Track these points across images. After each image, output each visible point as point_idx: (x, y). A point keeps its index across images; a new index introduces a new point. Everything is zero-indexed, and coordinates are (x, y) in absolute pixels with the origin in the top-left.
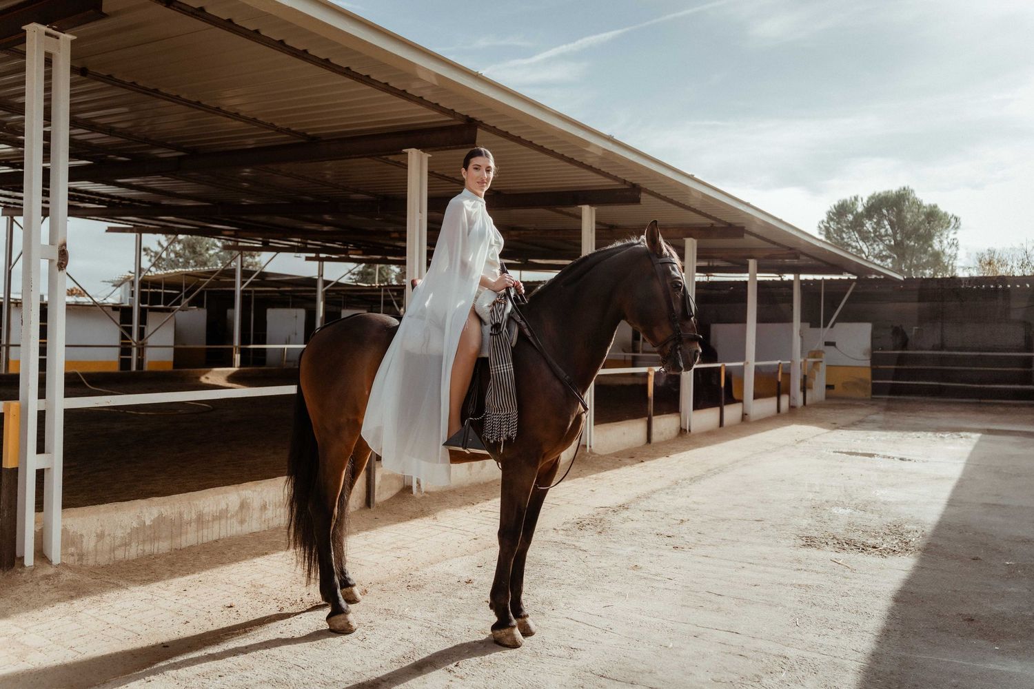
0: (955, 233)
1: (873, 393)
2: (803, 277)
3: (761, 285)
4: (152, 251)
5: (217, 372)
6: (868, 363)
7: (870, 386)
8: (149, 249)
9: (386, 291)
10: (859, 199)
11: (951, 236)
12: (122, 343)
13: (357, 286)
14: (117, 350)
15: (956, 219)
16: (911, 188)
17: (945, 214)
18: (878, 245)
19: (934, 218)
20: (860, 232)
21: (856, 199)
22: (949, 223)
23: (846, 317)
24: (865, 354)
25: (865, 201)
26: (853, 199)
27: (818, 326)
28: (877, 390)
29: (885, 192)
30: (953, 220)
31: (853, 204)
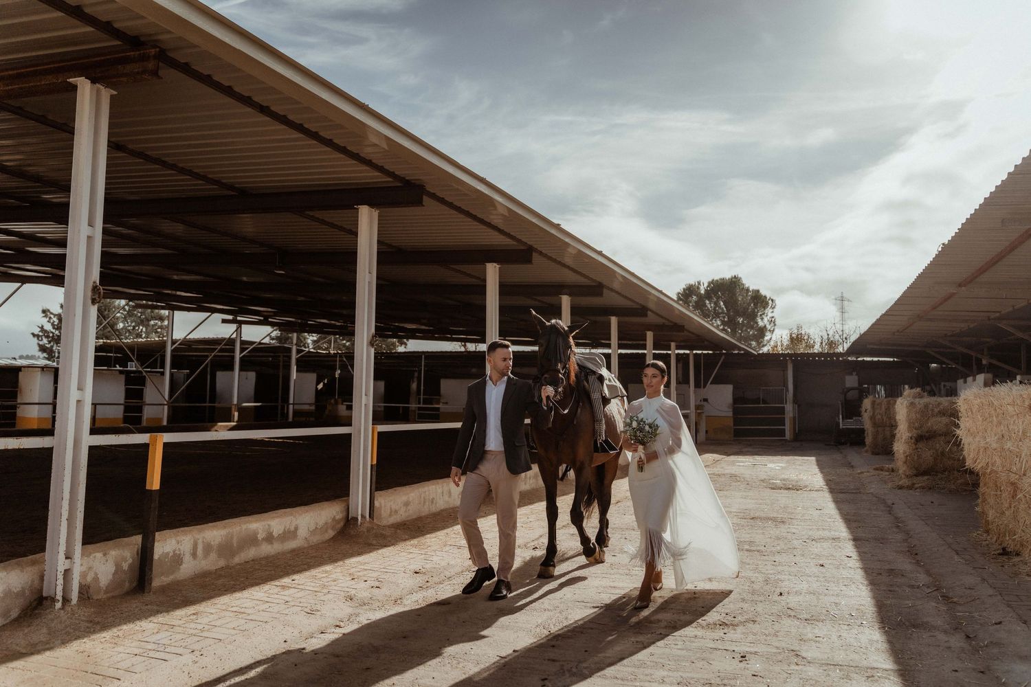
0: (773, 312)
1: (735, 436)
2: (694, 352)
3: (620, 356)
4: (52, 313)
5: (221, 426)
6: (731, 414)
7: (733, 430)
8: (49, 311)
9: (340, 357)
10: (701, 284)
11: (770, 315)
12: (125, 402)
13: (317, 352)
14: (122, 408)
15: (772, 300)
16: (739, 276)
17: (765, 297)
18: (716, 321)
19: (760, 301)
20: (702, 311)
21: (699, 283)
22: (767, 304)
23: (717, 381)
24: (729, 407)
25: (706, 285)
26: (697, 284)
27: (700, 387)
28: (738, 434)
29: (721, 279)
30: (770, 302)
31: (698, 288)
